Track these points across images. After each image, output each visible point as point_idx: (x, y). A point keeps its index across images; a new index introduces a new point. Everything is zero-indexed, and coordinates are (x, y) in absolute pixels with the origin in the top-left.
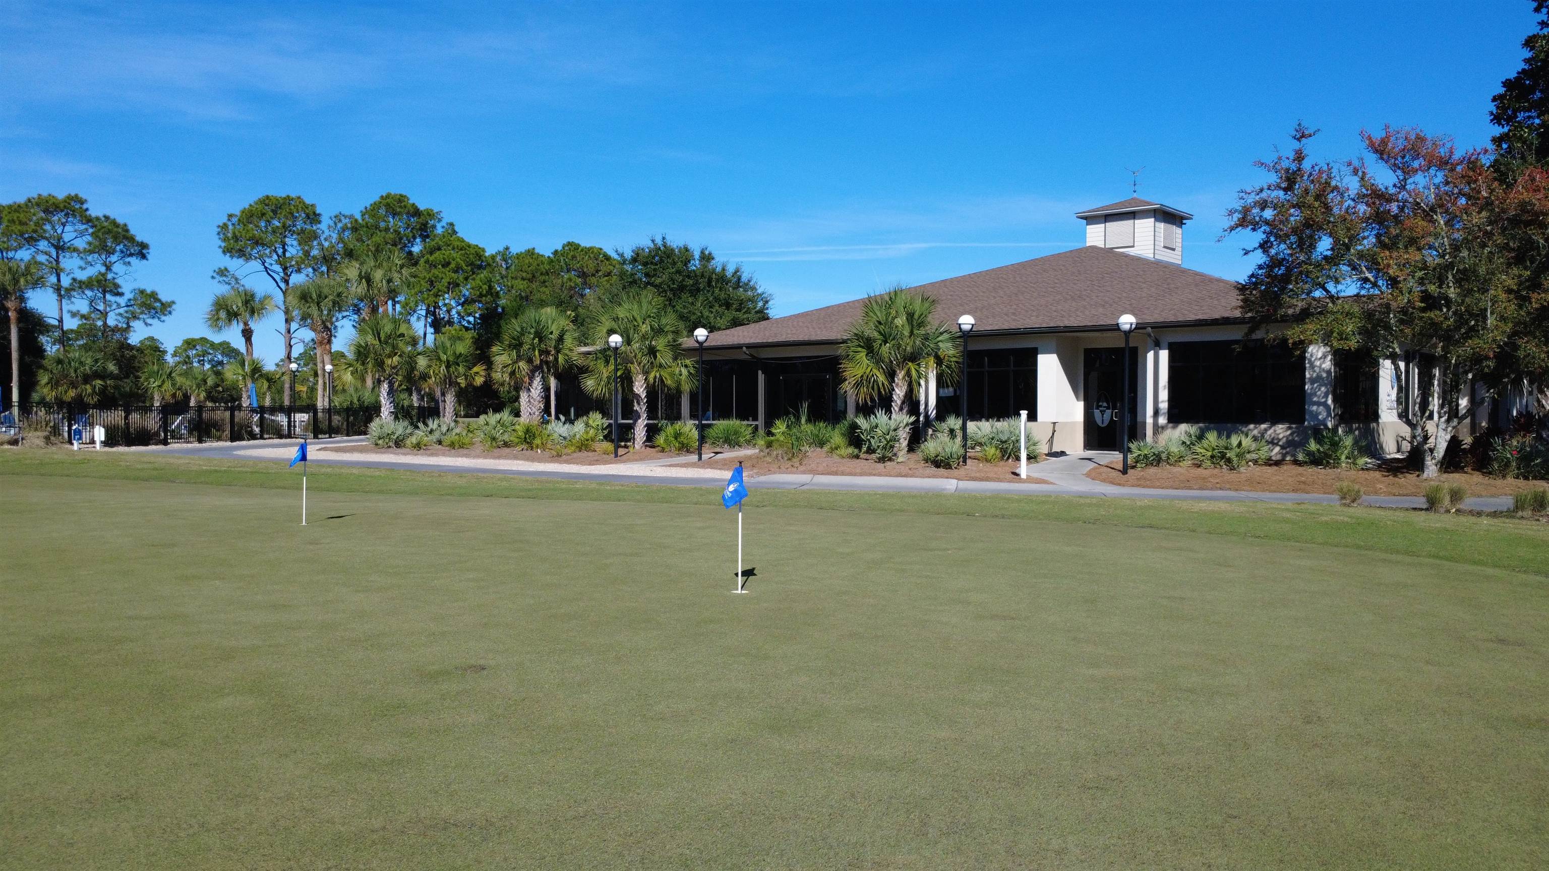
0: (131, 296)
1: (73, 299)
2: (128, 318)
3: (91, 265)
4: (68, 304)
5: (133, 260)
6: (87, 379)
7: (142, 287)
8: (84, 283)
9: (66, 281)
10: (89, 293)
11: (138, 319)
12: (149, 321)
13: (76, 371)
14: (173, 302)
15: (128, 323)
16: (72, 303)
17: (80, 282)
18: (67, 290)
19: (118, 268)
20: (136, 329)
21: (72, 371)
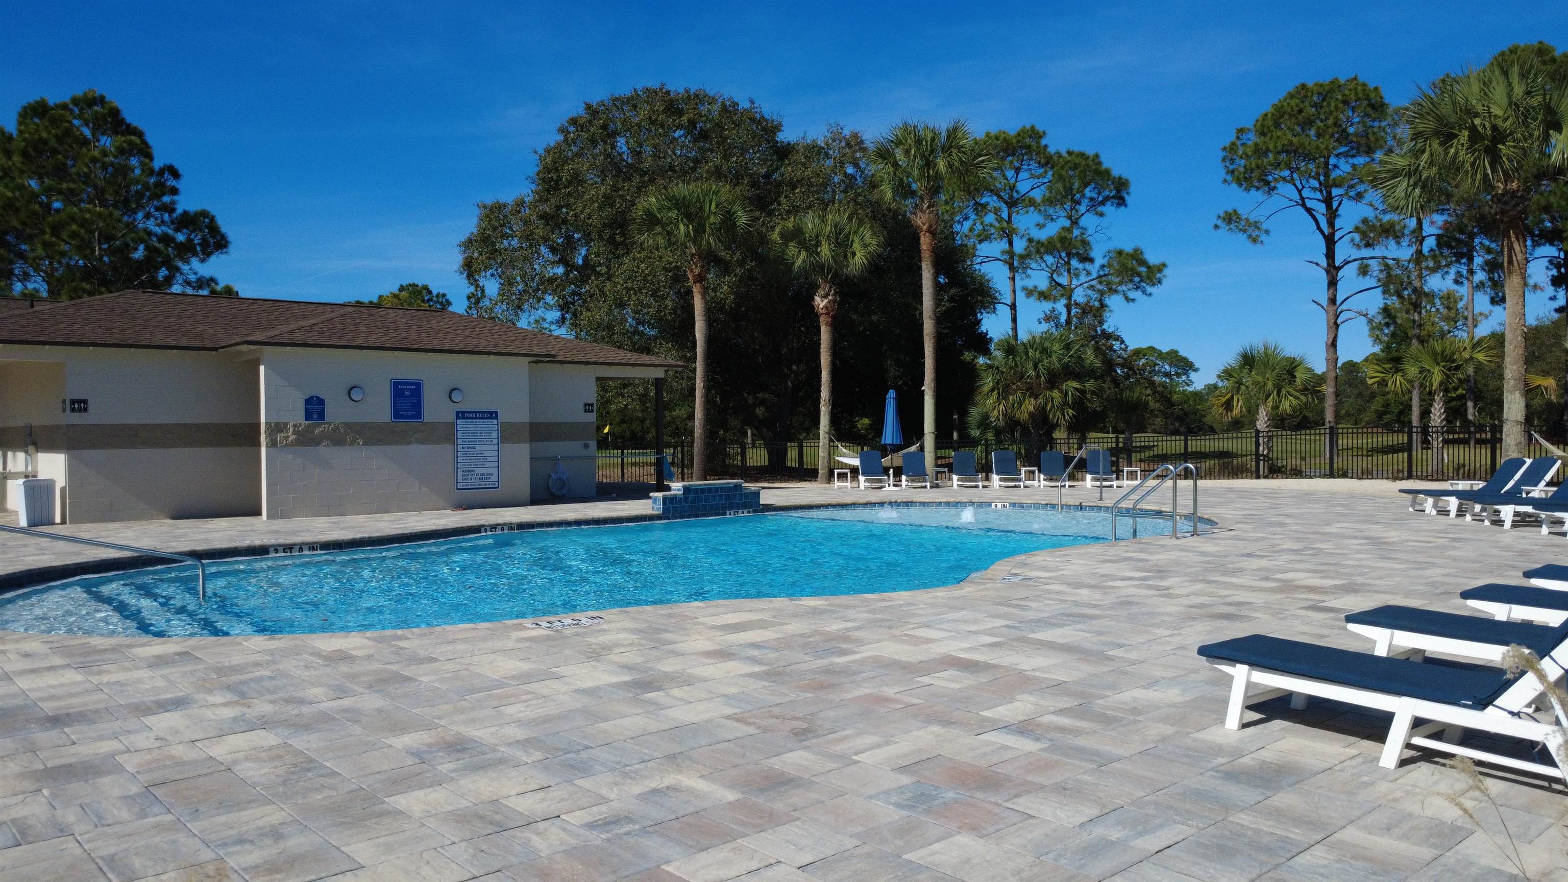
0: (1105, 261)
1: (1029, 271)
2: (1102, 293)
3: (1052, 220)
4: (1022, 279)
5: (1108, 209)
6: (1054, 380)
7: (1119, 246)
8: (1043, 245)
9: (1020, 246)
10: (1049, 259)
11: (1116, 291)
12: (1132, 294)
13: (1036, 367)
14: (1164, 265)
15: (1100, 301)
16: (1028, 276)
17: (1038, 242)
18: (1022, 258)
19: (1089, 221)
20: (1111, 308)
21: (1031, 365)
